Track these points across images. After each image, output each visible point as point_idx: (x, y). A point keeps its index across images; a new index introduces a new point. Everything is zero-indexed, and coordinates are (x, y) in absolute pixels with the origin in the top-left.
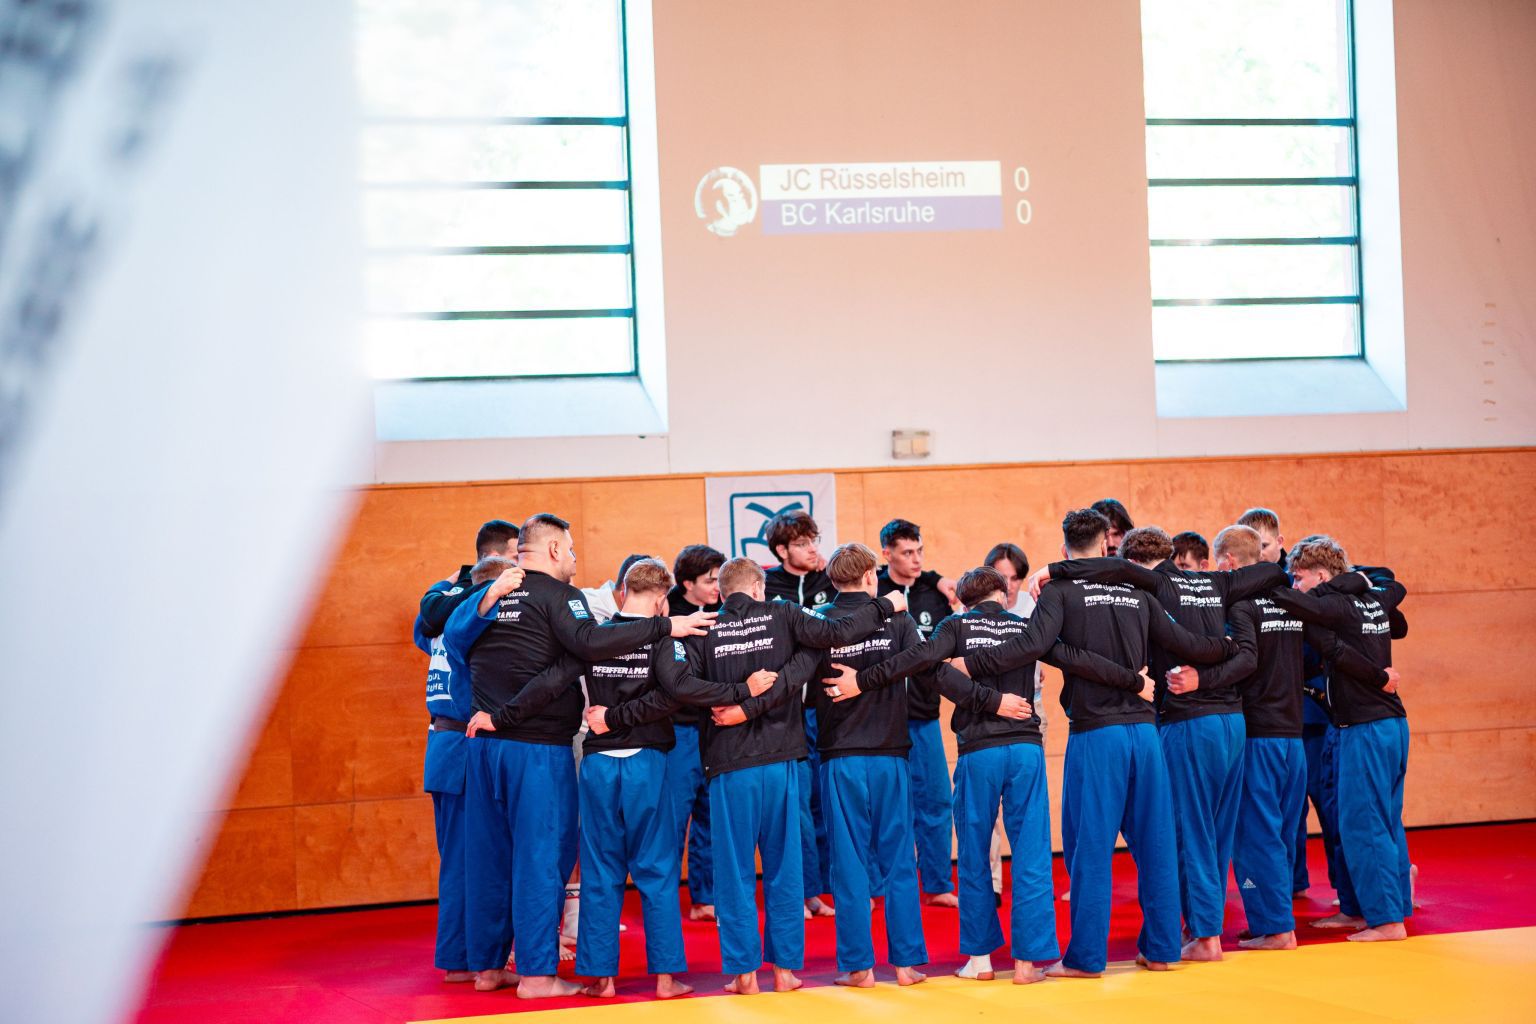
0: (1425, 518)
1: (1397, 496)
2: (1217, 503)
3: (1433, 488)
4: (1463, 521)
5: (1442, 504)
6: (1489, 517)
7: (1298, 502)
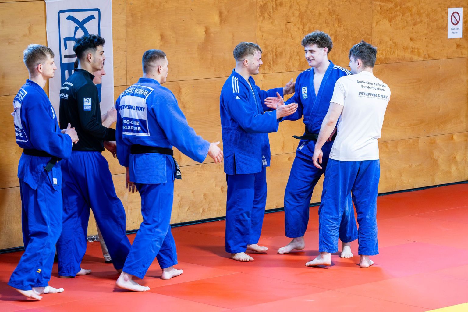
0: (390, 21)
1: (379, 9)
2: (297, 13)
3: (395, 4)
4: (407, 22)
5: (398, 13)
6: (419, 20)
7: (334, 12)
